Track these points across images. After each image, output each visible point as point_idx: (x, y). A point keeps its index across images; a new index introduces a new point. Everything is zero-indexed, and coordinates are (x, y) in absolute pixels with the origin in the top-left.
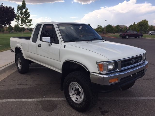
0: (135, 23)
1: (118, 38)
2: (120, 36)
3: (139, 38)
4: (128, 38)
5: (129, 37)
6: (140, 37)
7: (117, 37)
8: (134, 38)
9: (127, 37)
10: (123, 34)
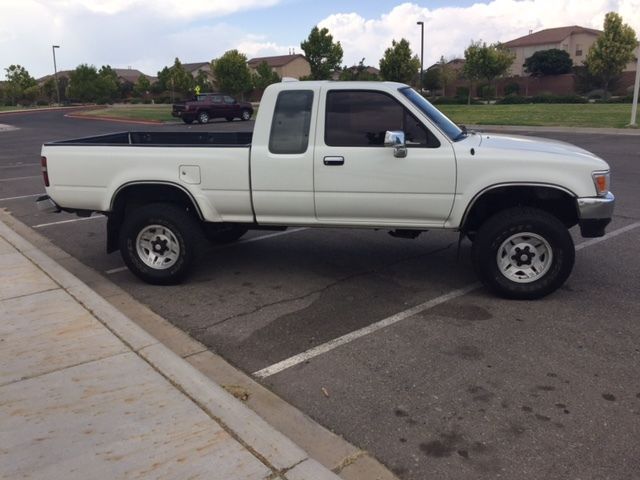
0: (180, 60)
1: (167, 123)
2: (174, 115)
3: (243, 120)
4: (208, 123)
5: (211, 116)
6: (246, 116)
7: (162, 121)
8: (224, 119)
9: (204, 118)
10: (187, 107)
